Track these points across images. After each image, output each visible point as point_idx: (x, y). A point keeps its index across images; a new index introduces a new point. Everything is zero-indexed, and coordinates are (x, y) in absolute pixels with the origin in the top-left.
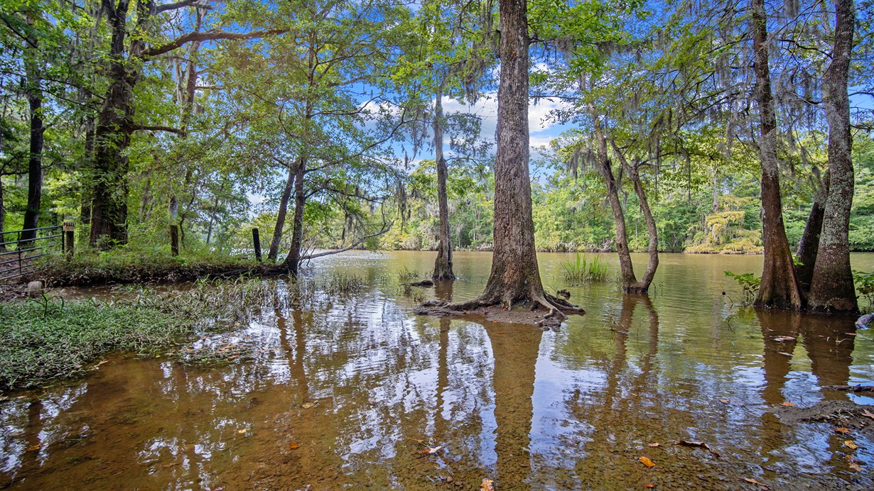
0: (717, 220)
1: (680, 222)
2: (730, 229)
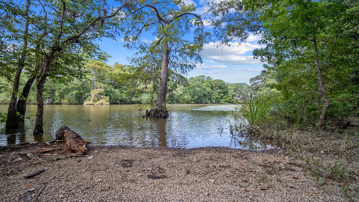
0: (94, 92)
1: (82, 92)
2: (99, 95)
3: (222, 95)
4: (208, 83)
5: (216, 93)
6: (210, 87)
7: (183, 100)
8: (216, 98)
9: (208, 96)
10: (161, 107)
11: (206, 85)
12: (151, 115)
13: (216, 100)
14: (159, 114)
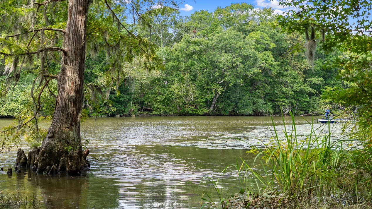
3: (317, 80)
4: (265, 35)
5: (295, 73)
6: (272, 50)
7: (163, 103)
8: (295, 92)
9: (264, 87)
10: (63, 141)
11: (257, 42)
12: (32, 167)
13: (293, 101)
14: (57, 162)
